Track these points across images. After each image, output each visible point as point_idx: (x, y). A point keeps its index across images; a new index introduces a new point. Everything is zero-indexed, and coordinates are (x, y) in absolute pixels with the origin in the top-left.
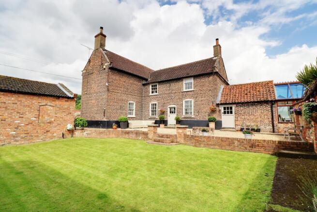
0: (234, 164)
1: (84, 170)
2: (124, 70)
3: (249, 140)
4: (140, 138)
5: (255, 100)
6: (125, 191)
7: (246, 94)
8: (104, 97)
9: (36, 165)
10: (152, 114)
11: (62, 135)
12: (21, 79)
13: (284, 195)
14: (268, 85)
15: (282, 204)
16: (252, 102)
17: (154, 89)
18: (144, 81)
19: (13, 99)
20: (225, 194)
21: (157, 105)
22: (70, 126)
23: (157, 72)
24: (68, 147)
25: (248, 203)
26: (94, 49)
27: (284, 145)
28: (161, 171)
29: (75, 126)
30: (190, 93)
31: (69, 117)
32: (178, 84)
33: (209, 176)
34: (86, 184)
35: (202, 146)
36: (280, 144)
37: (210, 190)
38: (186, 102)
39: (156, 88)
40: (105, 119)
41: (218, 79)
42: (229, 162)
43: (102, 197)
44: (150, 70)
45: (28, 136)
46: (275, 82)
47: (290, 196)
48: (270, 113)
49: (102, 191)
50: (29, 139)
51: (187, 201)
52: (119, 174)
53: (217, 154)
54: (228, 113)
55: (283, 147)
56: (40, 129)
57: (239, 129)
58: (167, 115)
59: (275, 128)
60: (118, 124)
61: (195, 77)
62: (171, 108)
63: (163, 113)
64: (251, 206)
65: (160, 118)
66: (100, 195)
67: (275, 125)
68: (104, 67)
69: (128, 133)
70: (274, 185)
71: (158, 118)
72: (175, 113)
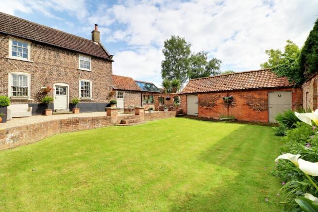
30: (87, 73)
38: (82, 82)
54: (120, 97)
58: (52, 96)
61: (94, 57)
62: (58, 87)
71: (33, 100)
72: (65, 94)
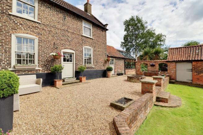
30: (90, 40)
32: (76, 22)
61: (94, 25)
71: (41, 69)
72: (71, 61)
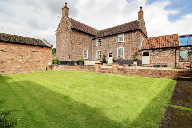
0: (148, 84)
1: (57, 85)
2: (80, 30)
3: (159, 70)
4: (91, 71)
5: (165, 46)
6: (79, 95)
7: (159, 43)
8: (69, 47)
9: (31, 83)
10: (98, 57)
11: (46, 68)
12: (21, 37)
13: (179, 100)
14: (175, 37)
15: (177, 105)
16: (163, 48)
17: (99, 41)
18: (93, 37)
19: (16, 47)
20: (140, 98)
21: (101, 52)
22: (50, 64)
23: (101, 31)
24: (49, 75)
25: (155, 104)
26: (61, 17)
27: (182, 73)
28: (101, 87)
29: (53, 63)
30: (122, 43)
31: (49, 58)
32: (114, 38)
33: (131, 89)
34: (58, 92)
35: (128, 74)
36: (180, 72)
37: (131, 96)
38: (119, 49)
39: (101, 41)
40: (70, 60)
41: (141, 34)
42: (144, 83)
43: (66, 98)
44: (96, 30)
45: (27, 69)
46: (179, 35)
47: (184, 101)
48: (174, 55)
49: (66, 95)
50: (28, 71)
51: (116, 101)
52: (76, 88)
53: (137, 79)
54: (146, 55)
55: (181, 75)
56: (34, 65)
57: (153, 66)
58: (107, 58)
59: (177, 64)
60: (78, 63)
61: (125, 33)
62: (109, 53)
63: (105, 56)
64: (157, 105)
65: (103, 60)
66: (64, 96)
67: (177, 63)
68: (68, 28)
69: (83, 68)
70: (173, 95)
72: (112, 56)
